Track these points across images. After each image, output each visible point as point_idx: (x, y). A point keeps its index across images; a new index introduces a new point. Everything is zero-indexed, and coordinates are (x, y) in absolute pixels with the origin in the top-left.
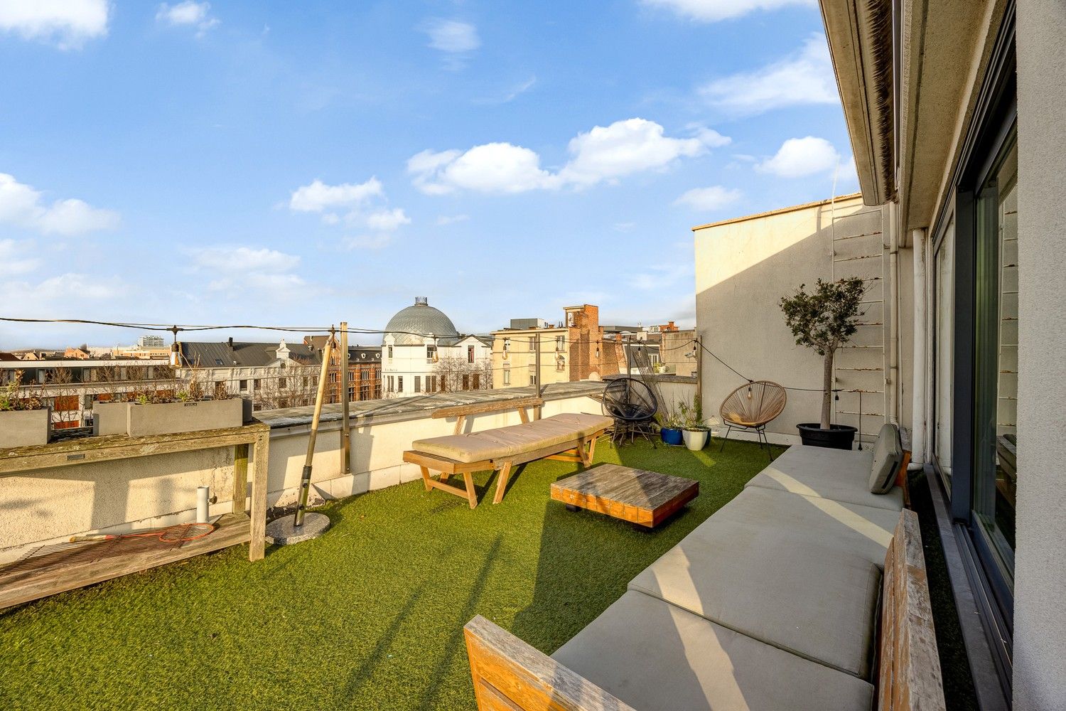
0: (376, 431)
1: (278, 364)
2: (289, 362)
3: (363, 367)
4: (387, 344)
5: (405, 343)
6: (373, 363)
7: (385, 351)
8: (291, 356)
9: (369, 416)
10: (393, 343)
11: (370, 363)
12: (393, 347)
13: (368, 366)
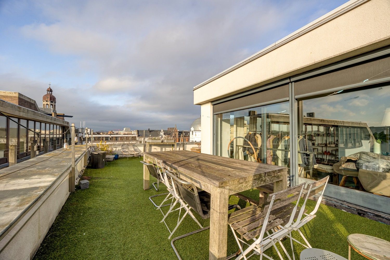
0: (187, 145)
1: (161, 136)
2: (164, 136)
3: (184, 137)
4: (192, 130)
5: (197, 130)
6: (187, 136)
7: (191, 133)
8: (164, 134)
9: (186, 143)
10: (193, 130)
11: (186, 136)
12: (193, 131)
13: (186, 137)
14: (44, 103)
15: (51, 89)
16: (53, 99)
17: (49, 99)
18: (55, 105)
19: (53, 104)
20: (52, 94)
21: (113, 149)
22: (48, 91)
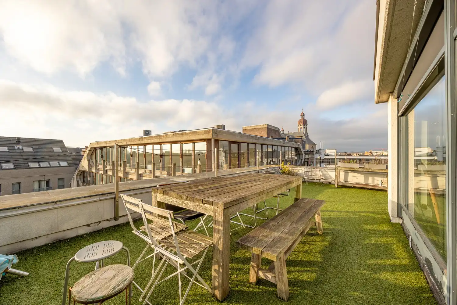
14: (299, 127)
15: (303, 114)
16: (305, 122)
17: (302, 123)
18: (307, 128)
19: (305, 127)
20: (304, 118)
21: (299, 171)
22: (301, 115)
